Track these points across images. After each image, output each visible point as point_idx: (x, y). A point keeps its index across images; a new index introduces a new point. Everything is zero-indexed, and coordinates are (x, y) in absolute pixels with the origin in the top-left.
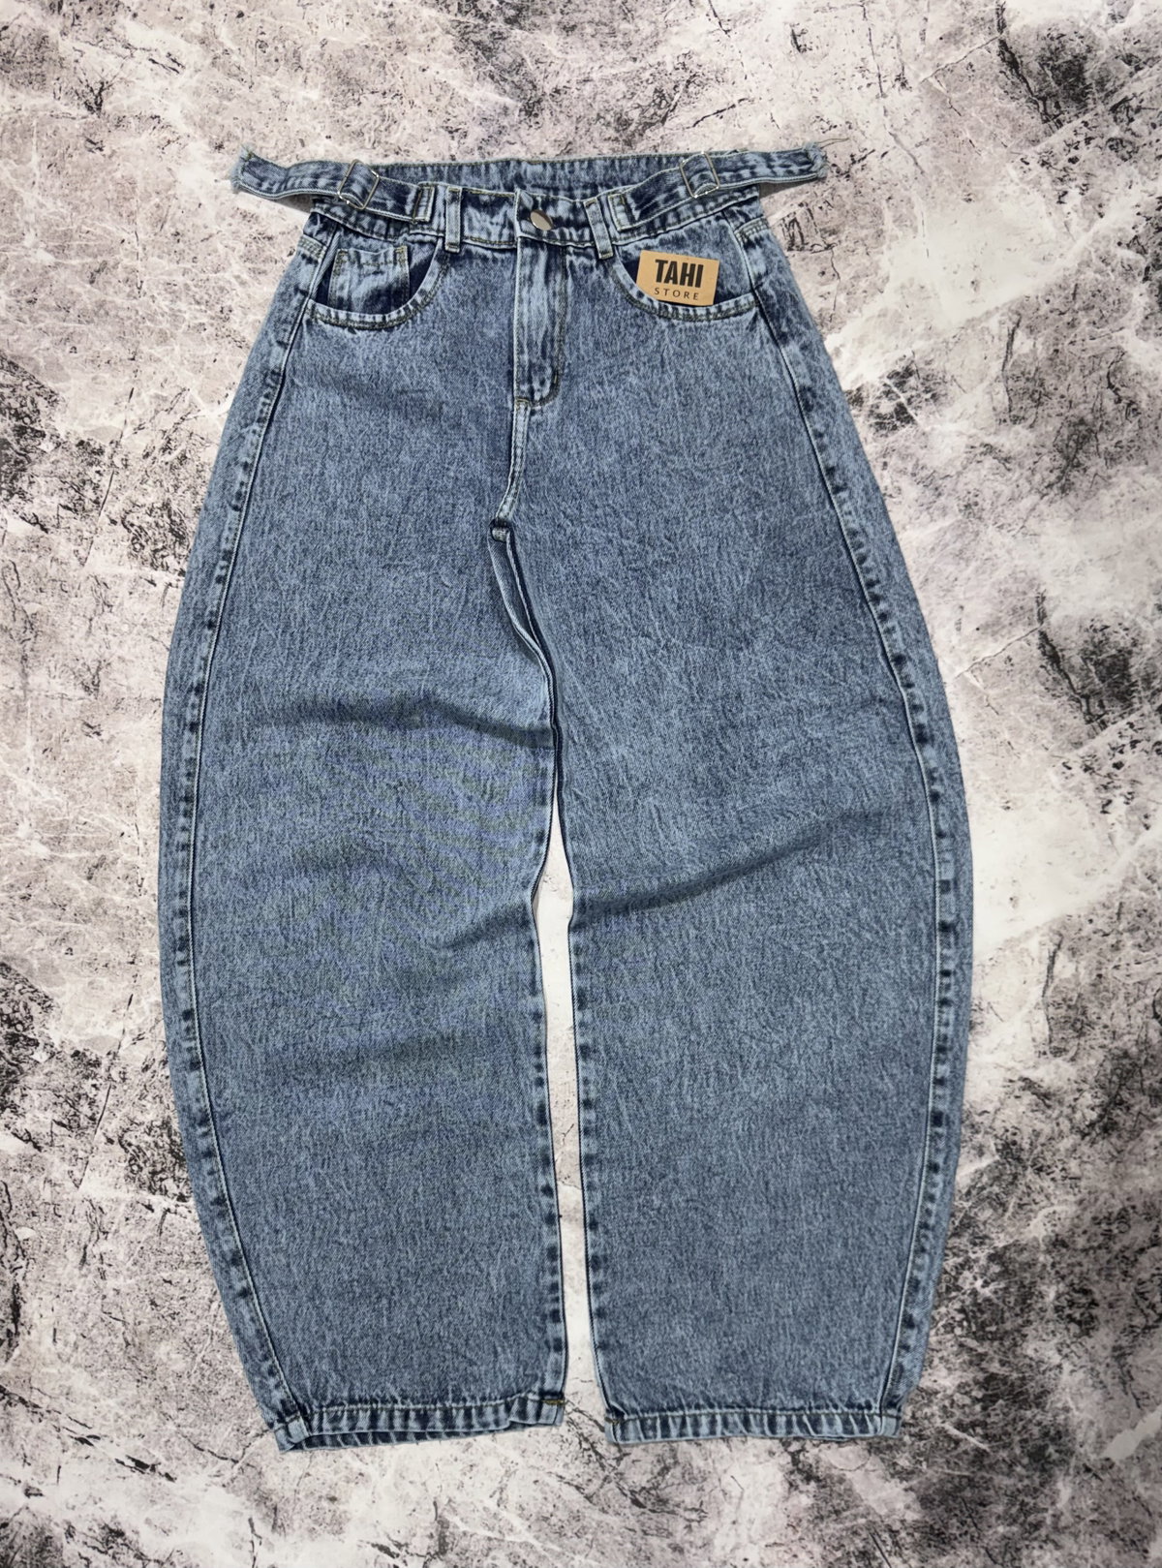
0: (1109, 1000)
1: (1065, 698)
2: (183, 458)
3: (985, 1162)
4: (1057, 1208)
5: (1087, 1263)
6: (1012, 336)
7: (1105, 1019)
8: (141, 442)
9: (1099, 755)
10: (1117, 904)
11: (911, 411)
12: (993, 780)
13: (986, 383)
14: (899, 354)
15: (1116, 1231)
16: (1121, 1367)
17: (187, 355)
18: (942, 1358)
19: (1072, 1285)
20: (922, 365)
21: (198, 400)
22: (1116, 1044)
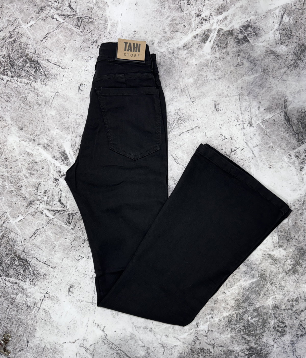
0: (298, 231)
1: (291, 133)
2: (15, 41)
3: (254, 280)
4: (277, 296)
5: (285, 314)
6: (283, 16)
7: (296, 237)
8: (2, 34)
9: (300, 152)
10: (303, 200)
11: (249, 39)
12: (266, 158)
13: (273, 31)
14: (246, 20)
15: (294, 304)
16: (293, 347)
17: (18, 7)
18: (236, 341)
19: (279, 320)
20: (253, 24)
21: (21, 22)
22: (300, 245)
